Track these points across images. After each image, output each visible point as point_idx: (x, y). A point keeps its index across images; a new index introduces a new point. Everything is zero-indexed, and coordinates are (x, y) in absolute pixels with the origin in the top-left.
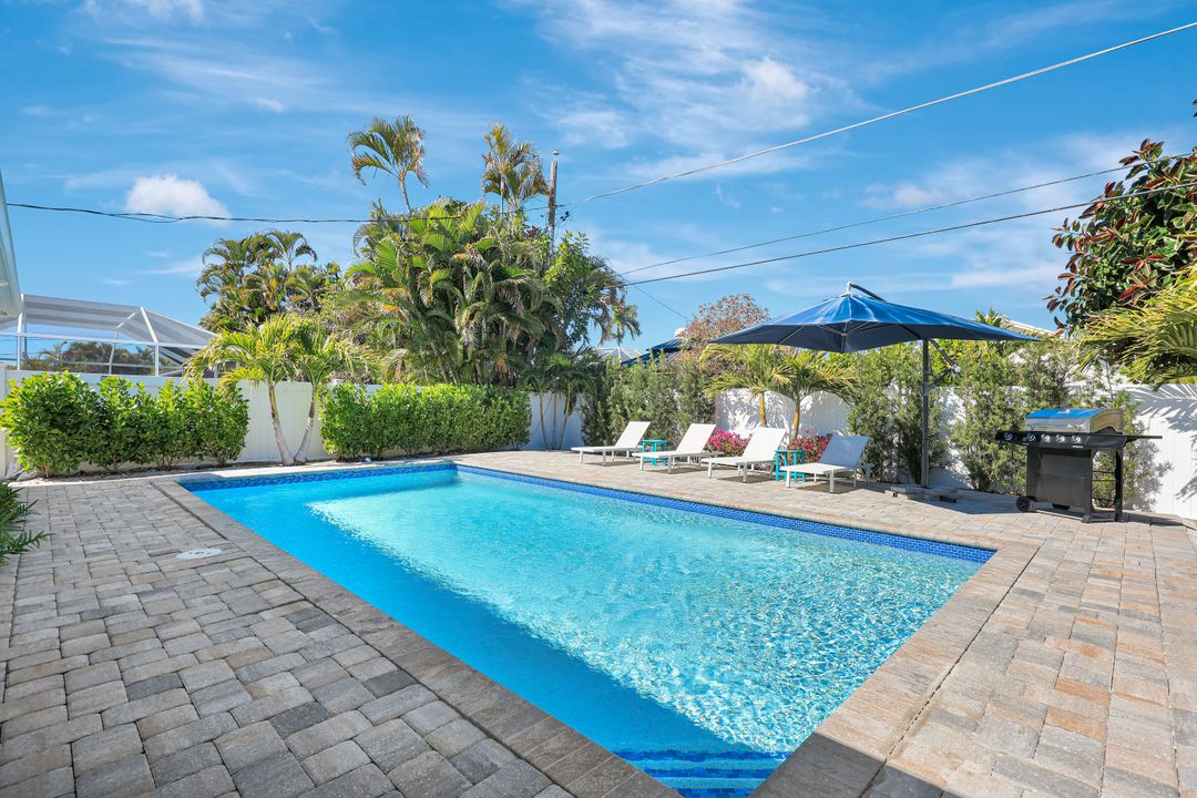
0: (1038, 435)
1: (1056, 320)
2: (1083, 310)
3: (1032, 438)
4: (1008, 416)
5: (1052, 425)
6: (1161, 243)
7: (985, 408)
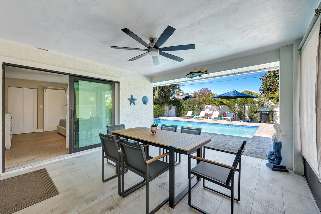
0: (262, 112)
1: (261, 93)
2: (265, 91)
3: (261, 112)
4: (255, 109)
5: (264, 110)
6: (277, 81)
7: (251, 108)
